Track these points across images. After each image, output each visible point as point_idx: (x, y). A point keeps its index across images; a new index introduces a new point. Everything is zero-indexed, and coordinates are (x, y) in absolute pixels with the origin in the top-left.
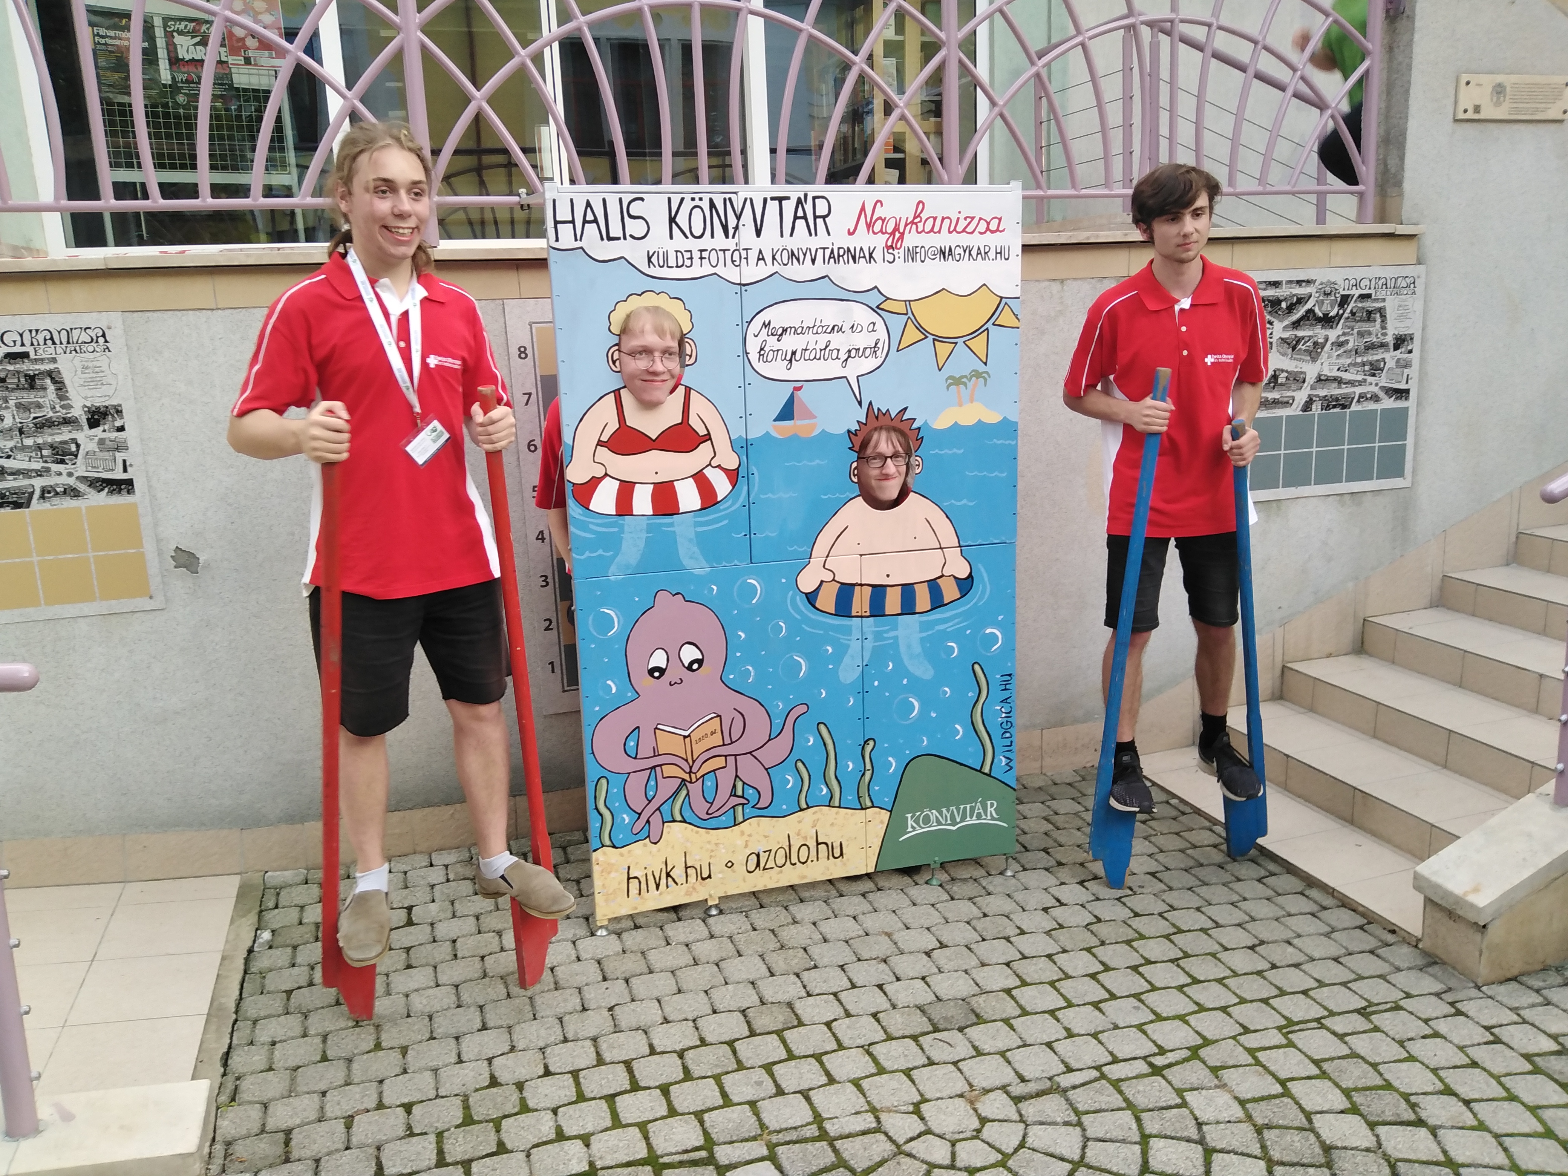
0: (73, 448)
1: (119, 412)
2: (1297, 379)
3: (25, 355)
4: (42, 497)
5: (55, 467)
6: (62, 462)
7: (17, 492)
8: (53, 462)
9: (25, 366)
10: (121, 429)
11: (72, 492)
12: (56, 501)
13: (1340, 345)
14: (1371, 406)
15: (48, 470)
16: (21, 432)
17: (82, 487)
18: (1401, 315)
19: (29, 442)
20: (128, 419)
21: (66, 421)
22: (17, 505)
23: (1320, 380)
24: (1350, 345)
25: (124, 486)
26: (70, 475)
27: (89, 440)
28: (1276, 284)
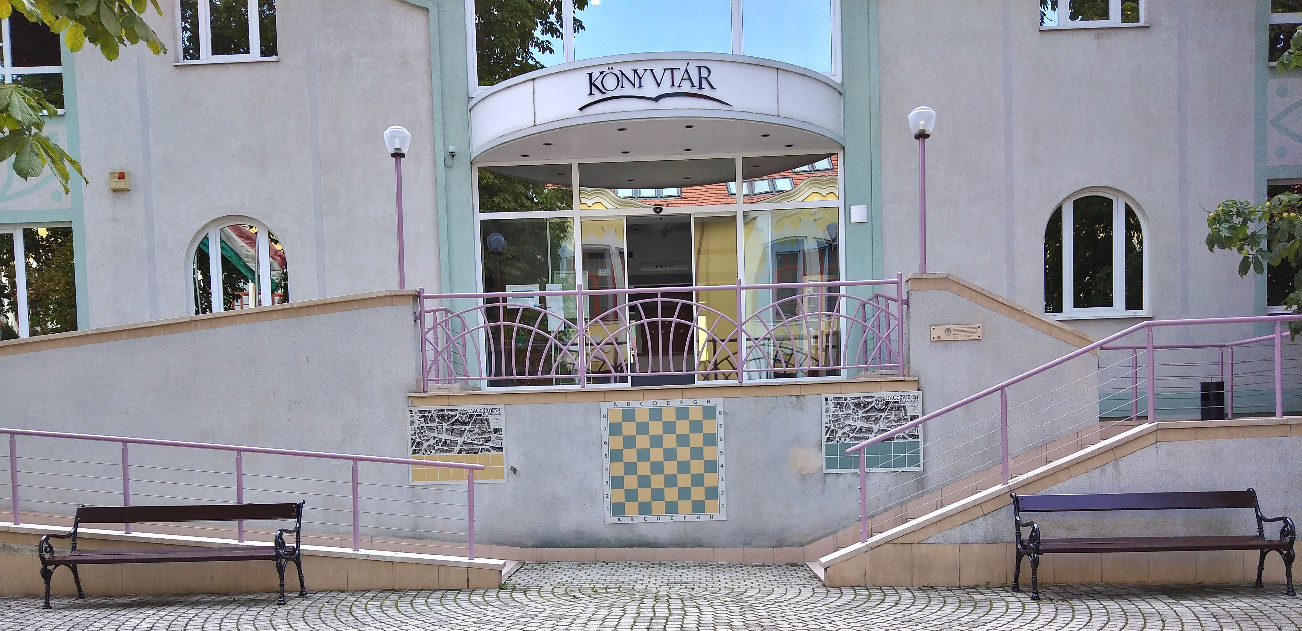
0: (490, 439)
1: (501, 430)
2: (870, 430)
3: (481, 415)
4: (481, 451)
5: (485, 444)
6: (487, 442)
7: (475, 449)
8: (485, 442)
9: (481, 418)
10: (501, 434)
11: (488, 450)
12: (484, 452)
13: (886, 418)
14: (903, 440)
15: (483, 444)
16: (478, 434)
17: (491, 449)
18: (913, 408)
19: (480, 437)
20: (503, 432)
21: (489, 432)
22: (475, 453)
23: (880, 431)
24: (891, 419)
25: (500, 449)
26: (488, 446)
27: (493, 436)
28: (859, 398)
